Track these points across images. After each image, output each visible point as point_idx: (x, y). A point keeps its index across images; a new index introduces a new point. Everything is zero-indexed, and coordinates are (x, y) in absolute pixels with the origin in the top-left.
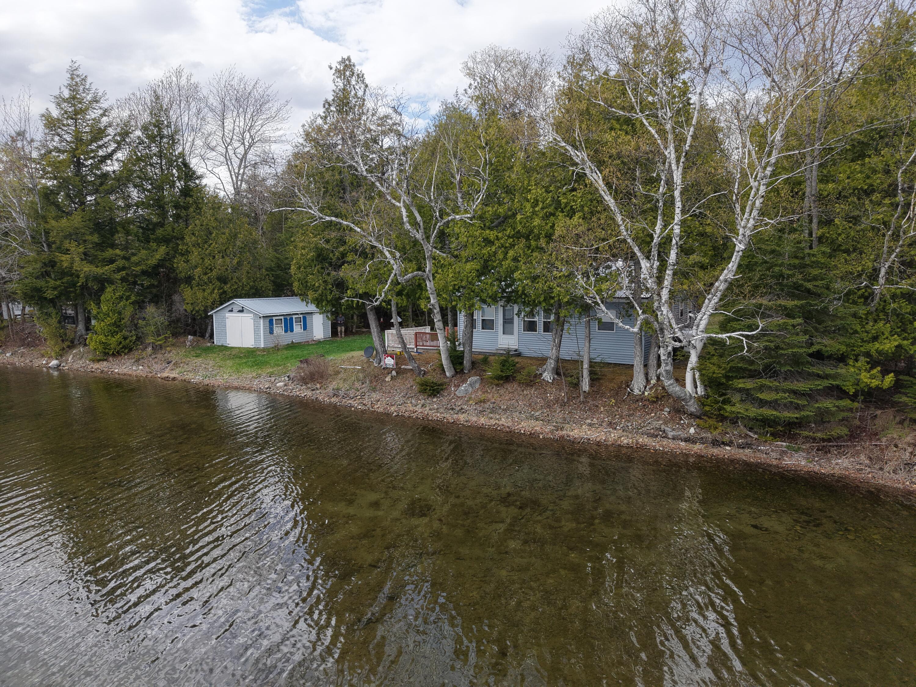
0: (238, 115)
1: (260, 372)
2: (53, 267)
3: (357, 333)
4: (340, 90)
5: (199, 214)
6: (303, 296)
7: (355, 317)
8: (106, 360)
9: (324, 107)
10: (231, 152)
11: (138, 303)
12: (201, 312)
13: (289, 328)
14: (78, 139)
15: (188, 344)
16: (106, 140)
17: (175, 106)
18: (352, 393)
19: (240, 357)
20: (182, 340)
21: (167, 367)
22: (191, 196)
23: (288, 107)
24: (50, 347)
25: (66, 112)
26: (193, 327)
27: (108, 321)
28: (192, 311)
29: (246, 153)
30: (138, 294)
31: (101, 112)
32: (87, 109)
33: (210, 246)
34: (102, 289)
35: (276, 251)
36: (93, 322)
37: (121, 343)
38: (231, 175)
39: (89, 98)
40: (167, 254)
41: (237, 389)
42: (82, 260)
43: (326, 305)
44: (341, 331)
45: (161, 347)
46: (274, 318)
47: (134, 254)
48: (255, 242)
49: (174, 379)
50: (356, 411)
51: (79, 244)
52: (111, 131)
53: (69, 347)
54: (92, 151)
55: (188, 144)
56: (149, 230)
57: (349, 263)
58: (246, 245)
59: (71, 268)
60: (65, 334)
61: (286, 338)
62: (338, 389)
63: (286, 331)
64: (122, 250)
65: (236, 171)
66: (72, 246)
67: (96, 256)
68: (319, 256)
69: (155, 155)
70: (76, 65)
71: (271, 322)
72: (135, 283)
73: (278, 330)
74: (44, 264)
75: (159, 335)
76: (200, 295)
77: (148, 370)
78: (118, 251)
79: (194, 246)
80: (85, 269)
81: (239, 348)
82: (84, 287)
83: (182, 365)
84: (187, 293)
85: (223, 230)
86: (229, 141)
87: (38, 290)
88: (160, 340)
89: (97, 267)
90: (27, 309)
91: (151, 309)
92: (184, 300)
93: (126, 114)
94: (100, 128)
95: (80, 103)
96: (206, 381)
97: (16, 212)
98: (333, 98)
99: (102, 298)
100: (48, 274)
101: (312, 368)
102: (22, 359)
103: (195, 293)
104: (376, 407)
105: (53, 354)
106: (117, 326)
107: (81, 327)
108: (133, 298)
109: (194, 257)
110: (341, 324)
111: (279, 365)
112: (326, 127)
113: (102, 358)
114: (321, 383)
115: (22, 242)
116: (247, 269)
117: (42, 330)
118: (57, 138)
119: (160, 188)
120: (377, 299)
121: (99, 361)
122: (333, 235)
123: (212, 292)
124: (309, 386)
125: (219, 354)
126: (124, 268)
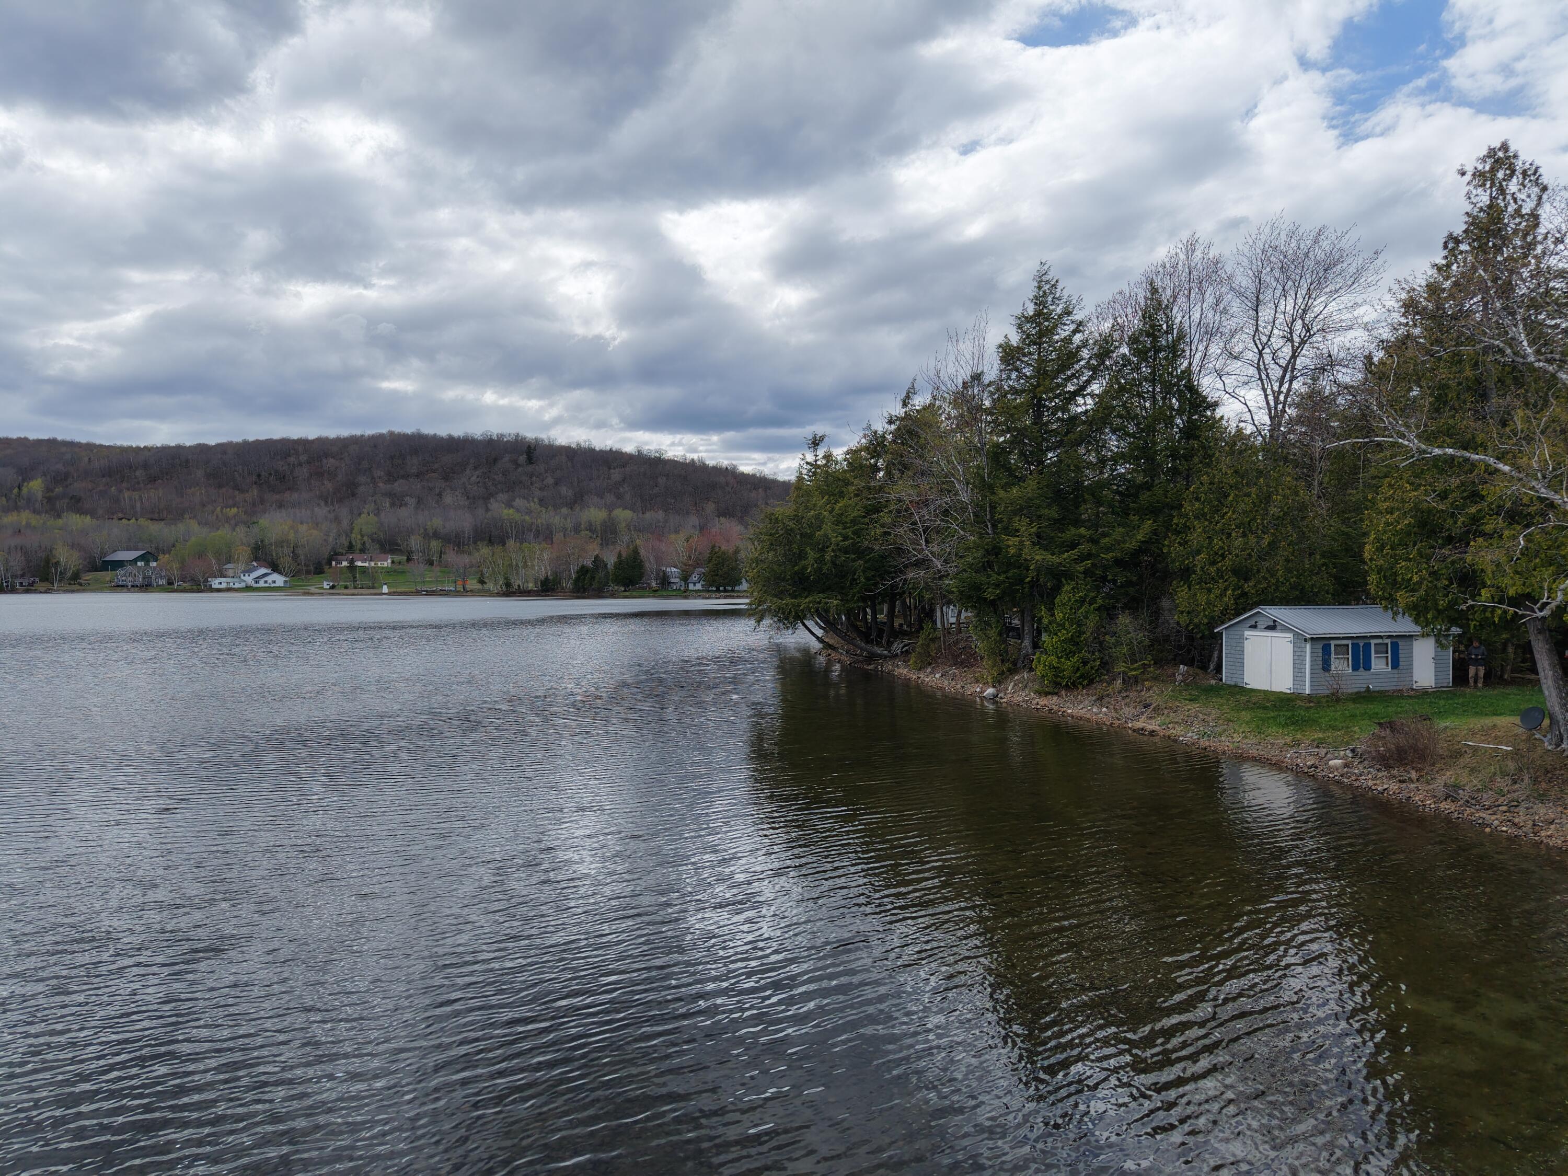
0: (1284, 294)
1: (1299, 736)
2: (997, 555)
3: (1513, 682)
4: (1481, 209)
5: (1208, 465)
6: (1389, 602)
7: (1510, 650)
8: (1056, 694)
9: (1445, 247)
10: (1268, 358)
11: (1108, 609)
12: (1202, 627)
13: (1361, 661)
14: (1041, 372)
15: (1179, 678)
16: (1077, 367)
17: (1181, 300)
18: (1487, 798)
19: (1265, 708)
20: (1170, 671)
21: (1142, 713)
22: (1197, 438)
23: (1379, 262)
24: (986, 669)
25: (1028, 336)
26: (1189, 651)
27: (1063, 633)
28: (1188, 625)
29: (1294, 356)
30: (1108, 596)
31: (1073, 327)
32: (1055, 326)
33: (1223, 517)
34: (1057, 589)
35: (1345, 521)
36: (1045, 637)
37: (1078, 669)
38: (1266, 396)
39: (1059, 310)
40: (1155, 532)
41: (1257, 761)
42: (1034, 544)
43: (1435, 618)
44: (1476, 674)
45: (1136, 680)
46: (1333, 643)
47: (1104, 535)
48: (1303, 507)
49: (1152, 733)
50: (1495, 836)
51: (1032, 522)
52: (1085, 353)
53: (1009, 670)
54: (1058, 385)
55: (1198, 355)
56: (1128, 496)
57: (1489, 536)
58: (1285, 514)
59: (1020, 555)
60: (1007, 652)
61: (1356, 682)
62: (1457, 787)
63: (1355, 668)
64: (1089, 529)
65: (1276, 388)
66: (1020, 524)
67: (1052, 538)
68: (1422, 524)
69: (1146, 379)
70: (1046, 267)
71: (1326, 650)
72: (1104, 579)
73: (1341, 665)
74: (987, 550)
75: (1134, 661)
76: (1202, 598)
77: (1114, 715)
78: (1082, 531)
79: (1197, 517)
80: (1037, 557)
81: (1265, 692)
82: (1034, 584)
83: (1166, 712)
84: (1182, 594)
85: (1246, 490)
86: (1264, 339)
87: (977, 588)
88: (1135, 669)
89: (1053, 554)
90: (964, 615)
91: (1124, 620)
92: (1177, 606)
93: (1106, 326)
94: (1071, 352)
95: (1047, 320)
96: (1204, 742)
97: (959, 481)
98: (1464, 227)
99: (1057, 601)
100: (990, 565)
101: (1402, 740)
102: (953, 683)
103: (1195, 595)
104: (1543, 833)
105: (990, 680)
106: (1075, 642)
107: (1027, 642)
108: (1100, 601)
109: (1196, 537)
110: (1477, 660)
111: (1334, 728)
112: (1447, 284)
113: (1051, 690)
114: (1420, 770)
115: (963, 521)
116: (1286, 553)
117: (980, 645)
118: (1014, 375)
119: (1151, 429)
120: (1545, 605)
121: (1047, 694)
122: (1455, 482)
123: (1223, 594)
124: (1395, 772)
125: (1228, 700)
126: (1089, 556)
